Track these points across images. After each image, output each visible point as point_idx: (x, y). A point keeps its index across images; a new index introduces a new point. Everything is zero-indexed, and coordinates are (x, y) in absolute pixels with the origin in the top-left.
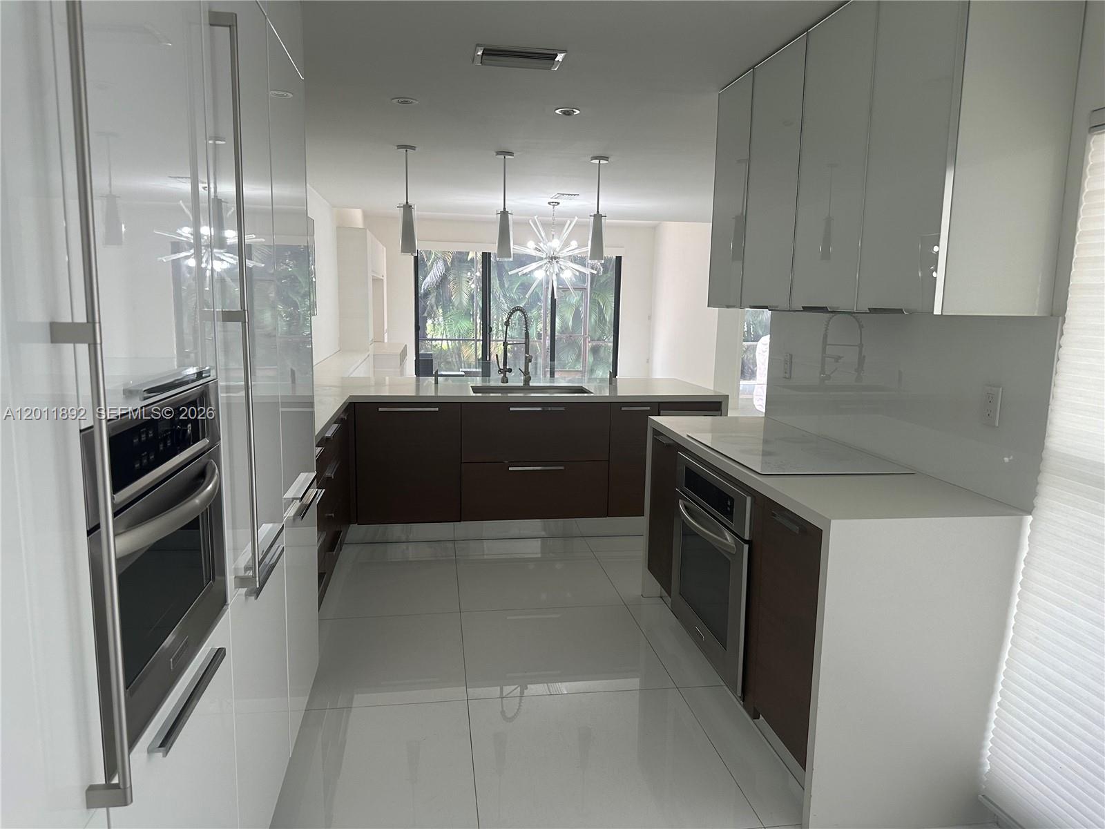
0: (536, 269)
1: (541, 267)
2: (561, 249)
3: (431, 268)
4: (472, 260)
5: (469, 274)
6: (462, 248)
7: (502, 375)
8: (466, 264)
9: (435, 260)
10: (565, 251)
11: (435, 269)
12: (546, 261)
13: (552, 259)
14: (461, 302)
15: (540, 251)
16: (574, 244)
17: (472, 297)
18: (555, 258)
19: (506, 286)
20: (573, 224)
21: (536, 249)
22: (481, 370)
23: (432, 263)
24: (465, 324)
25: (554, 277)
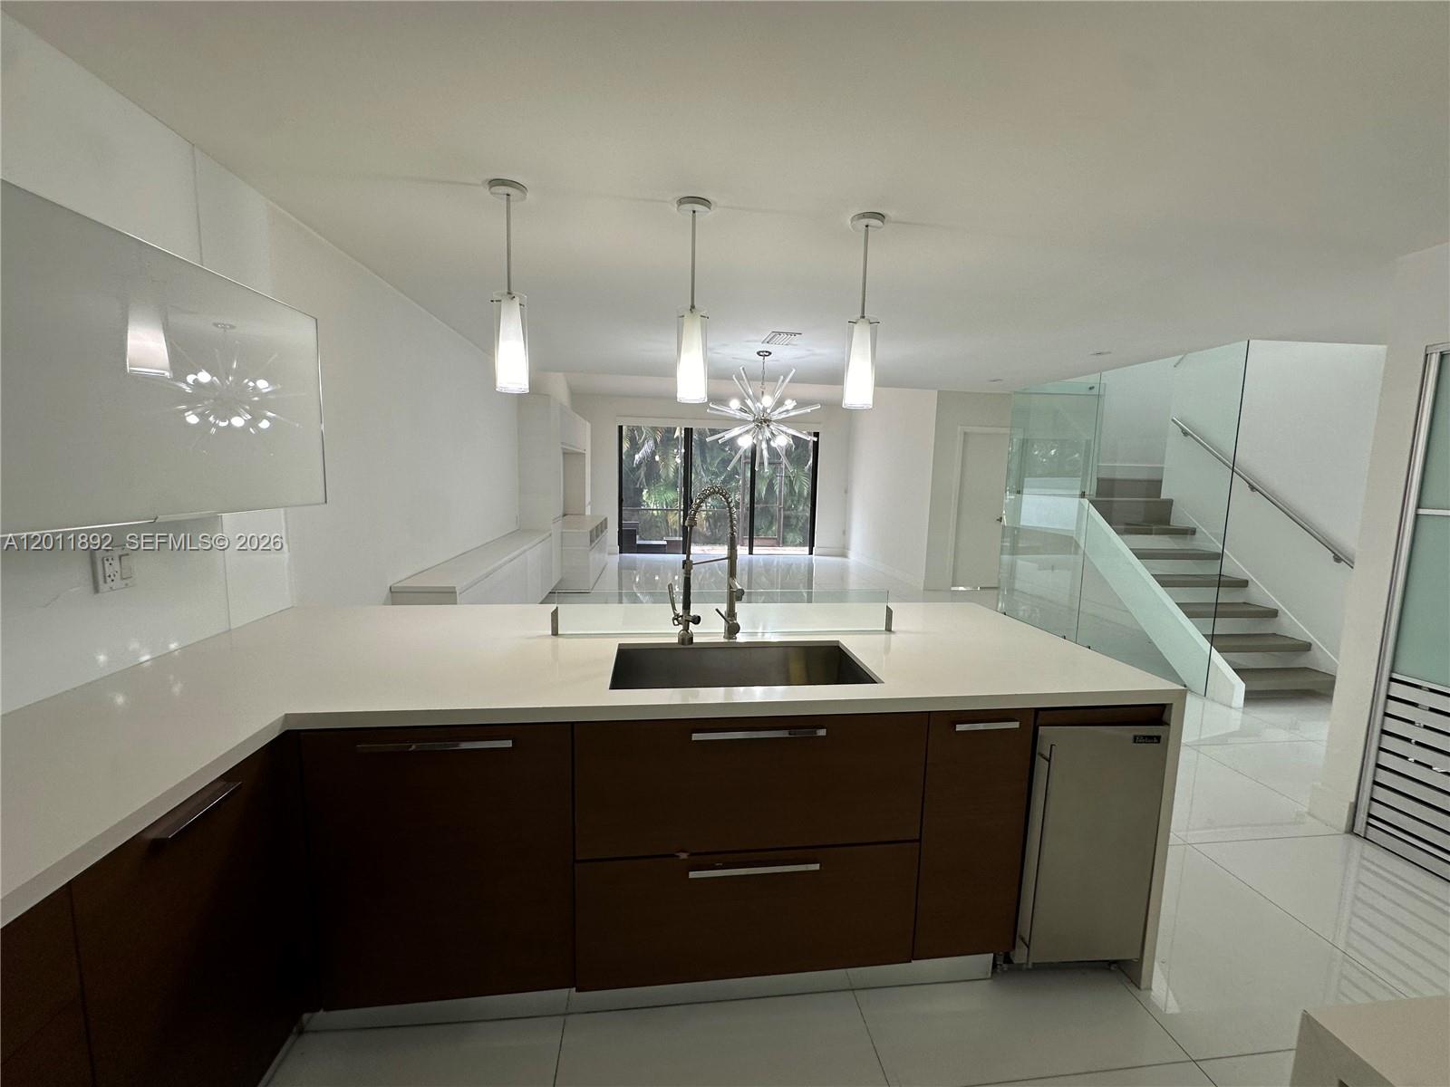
0: (740, 435)
1: (747, 432)
2: (773, 410)
3: (643, 446)
4: (677, 437)
5: (676, 451)
6: (669, 424)
7: (681, 627)
8: (673, 442)
9: (645, 439)
10: (776, 412)
11: (646, 446)
12: (753, 425)
13: (761, 423)
14: (668, 475)
15: (746, 412)
16: (790, 404)
17: (676, 471)
18: (765, 421)
19: (709, 461)
20: (788, 380)
21: (741, 410)
22: (681, 539)
23: (644, 441)
24: (671, 495)
25: (764, 445)
